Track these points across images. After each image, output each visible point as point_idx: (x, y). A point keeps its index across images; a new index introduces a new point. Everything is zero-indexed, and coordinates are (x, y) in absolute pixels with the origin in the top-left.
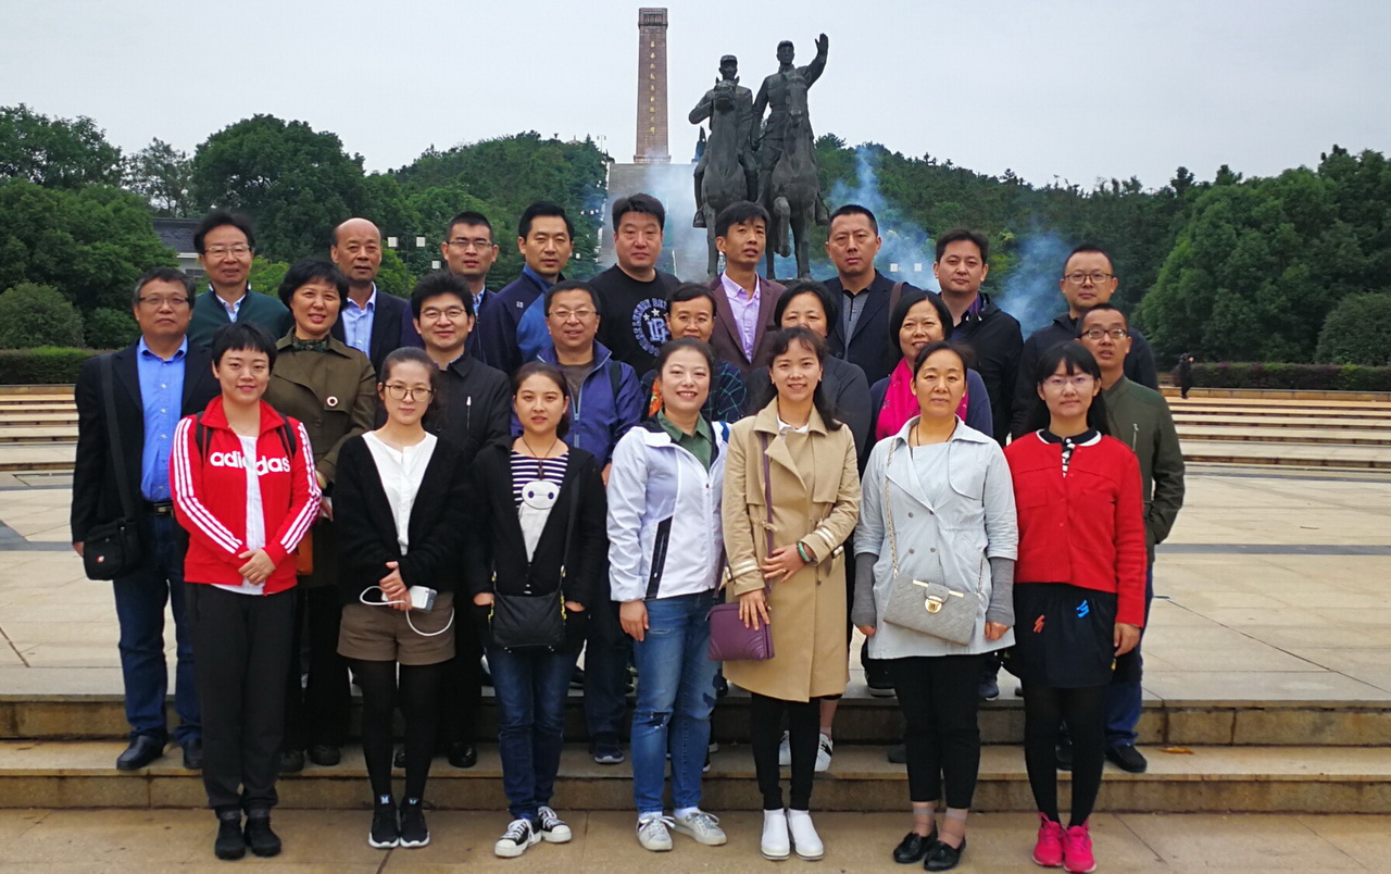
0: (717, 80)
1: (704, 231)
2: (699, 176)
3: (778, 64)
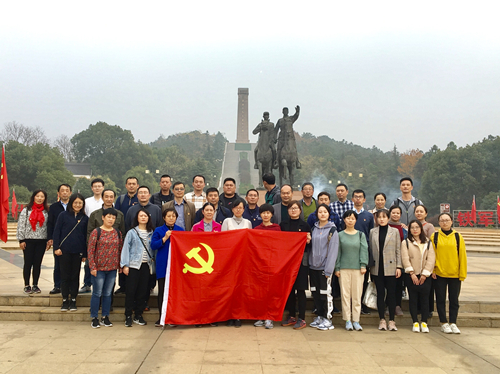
0: (262, 120)
1: (258, 170)
2: (256, 152)
3: (283, 115)
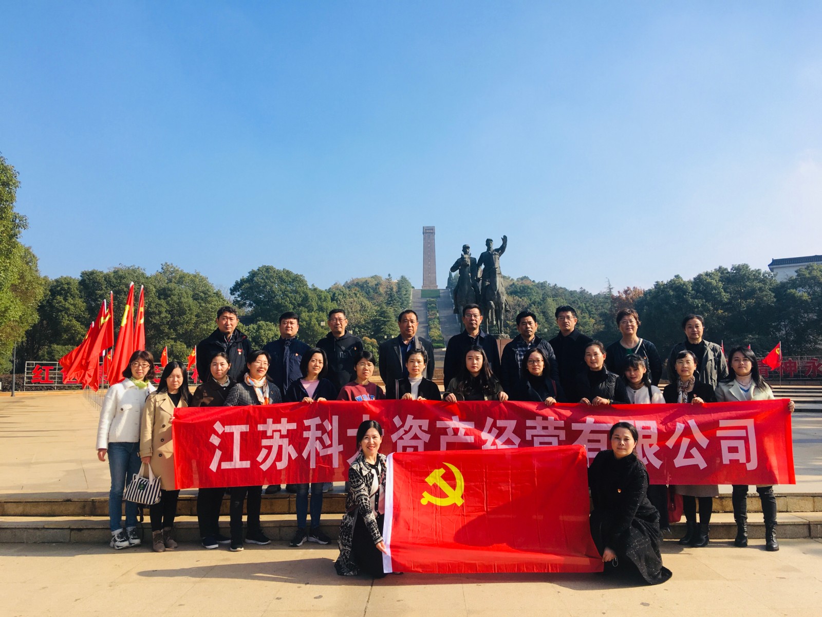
0: (462, 255)
3: (486, 247)
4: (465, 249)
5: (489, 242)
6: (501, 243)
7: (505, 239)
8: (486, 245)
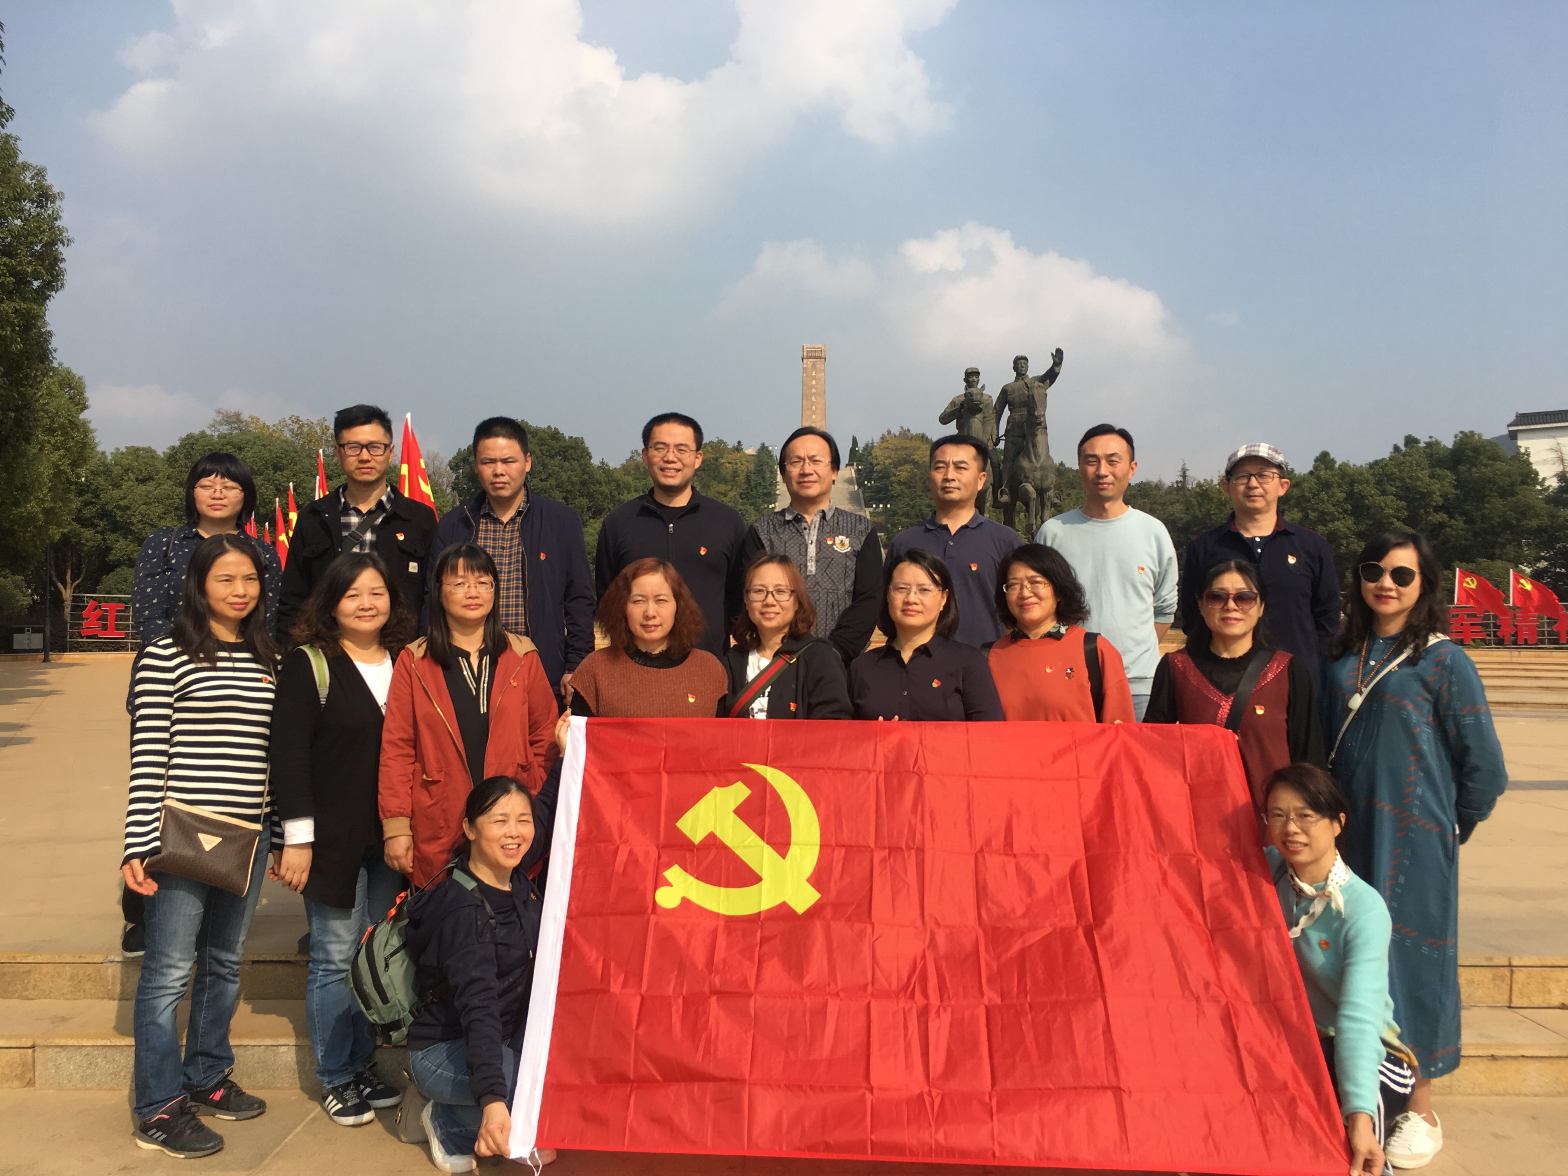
0: (964, 388)
3: (1014, 374)
4: (971, 376)
5: (1020, 364)
6: (1050, 363)
7: (1058, 356)
8: (1014, 368)
